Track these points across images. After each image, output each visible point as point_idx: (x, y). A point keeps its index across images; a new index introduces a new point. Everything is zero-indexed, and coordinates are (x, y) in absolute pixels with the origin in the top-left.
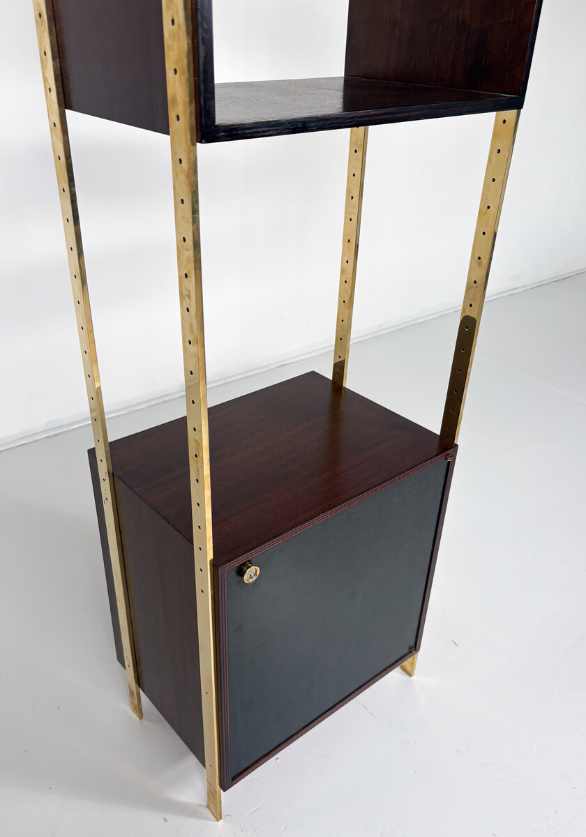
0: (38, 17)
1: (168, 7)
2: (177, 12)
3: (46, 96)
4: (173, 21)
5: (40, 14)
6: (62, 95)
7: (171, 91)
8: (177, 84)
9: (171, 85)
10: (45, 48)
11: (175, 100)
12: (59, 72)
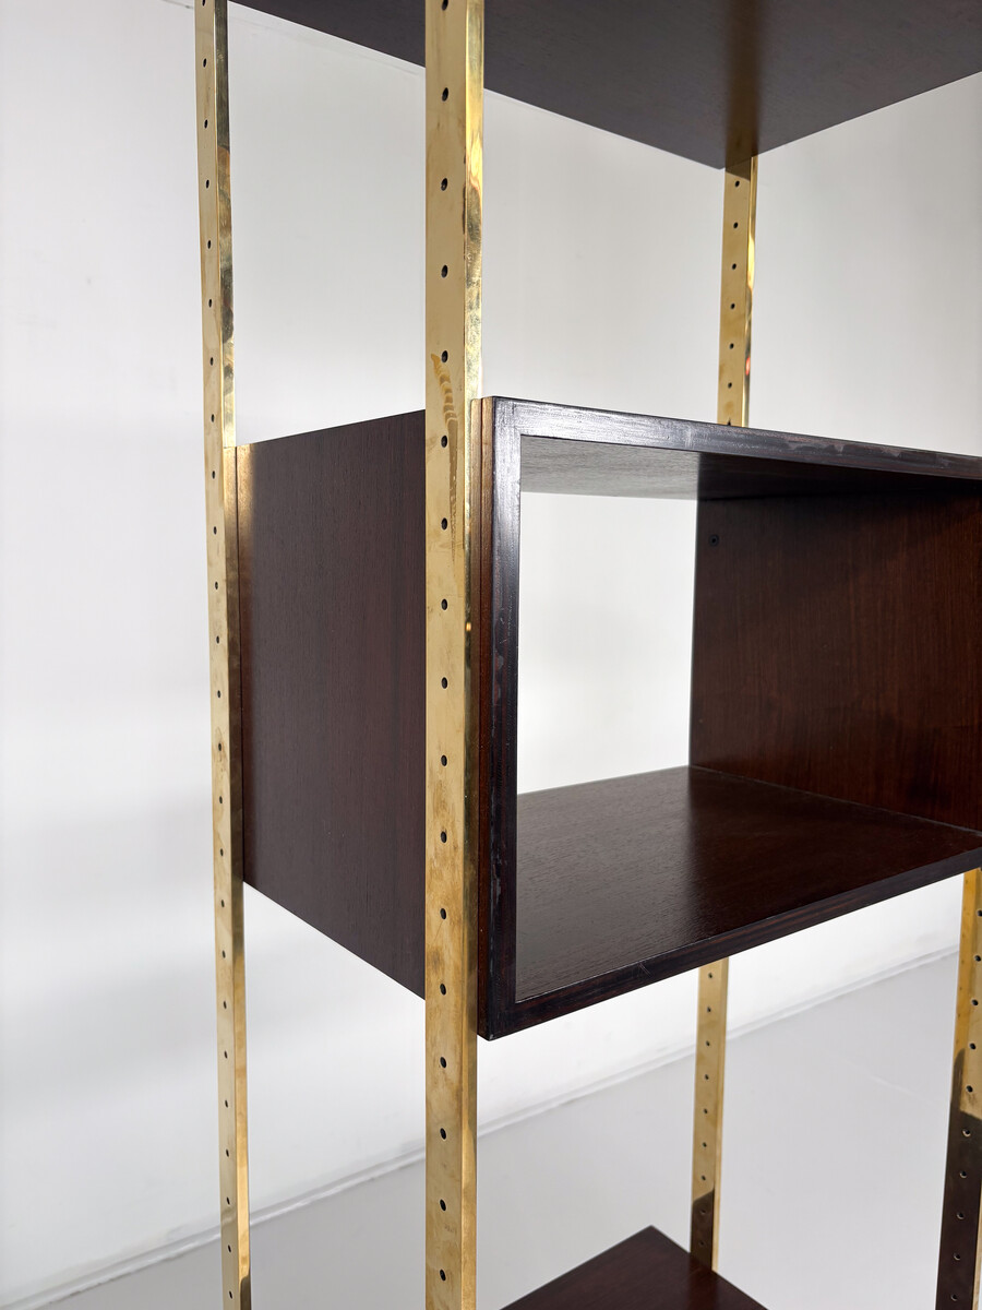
0: (216, 748)
1: (436, 811)
2: (453, 824)
3: (215, 859)
4: (444, 837)
5: (220, 745)
6: (241, 862)
7: (431, 940)
8: (446, 935)
9: (434, 932)
10: (221, 792)
11: (438, 960)
12: (240, 829)
